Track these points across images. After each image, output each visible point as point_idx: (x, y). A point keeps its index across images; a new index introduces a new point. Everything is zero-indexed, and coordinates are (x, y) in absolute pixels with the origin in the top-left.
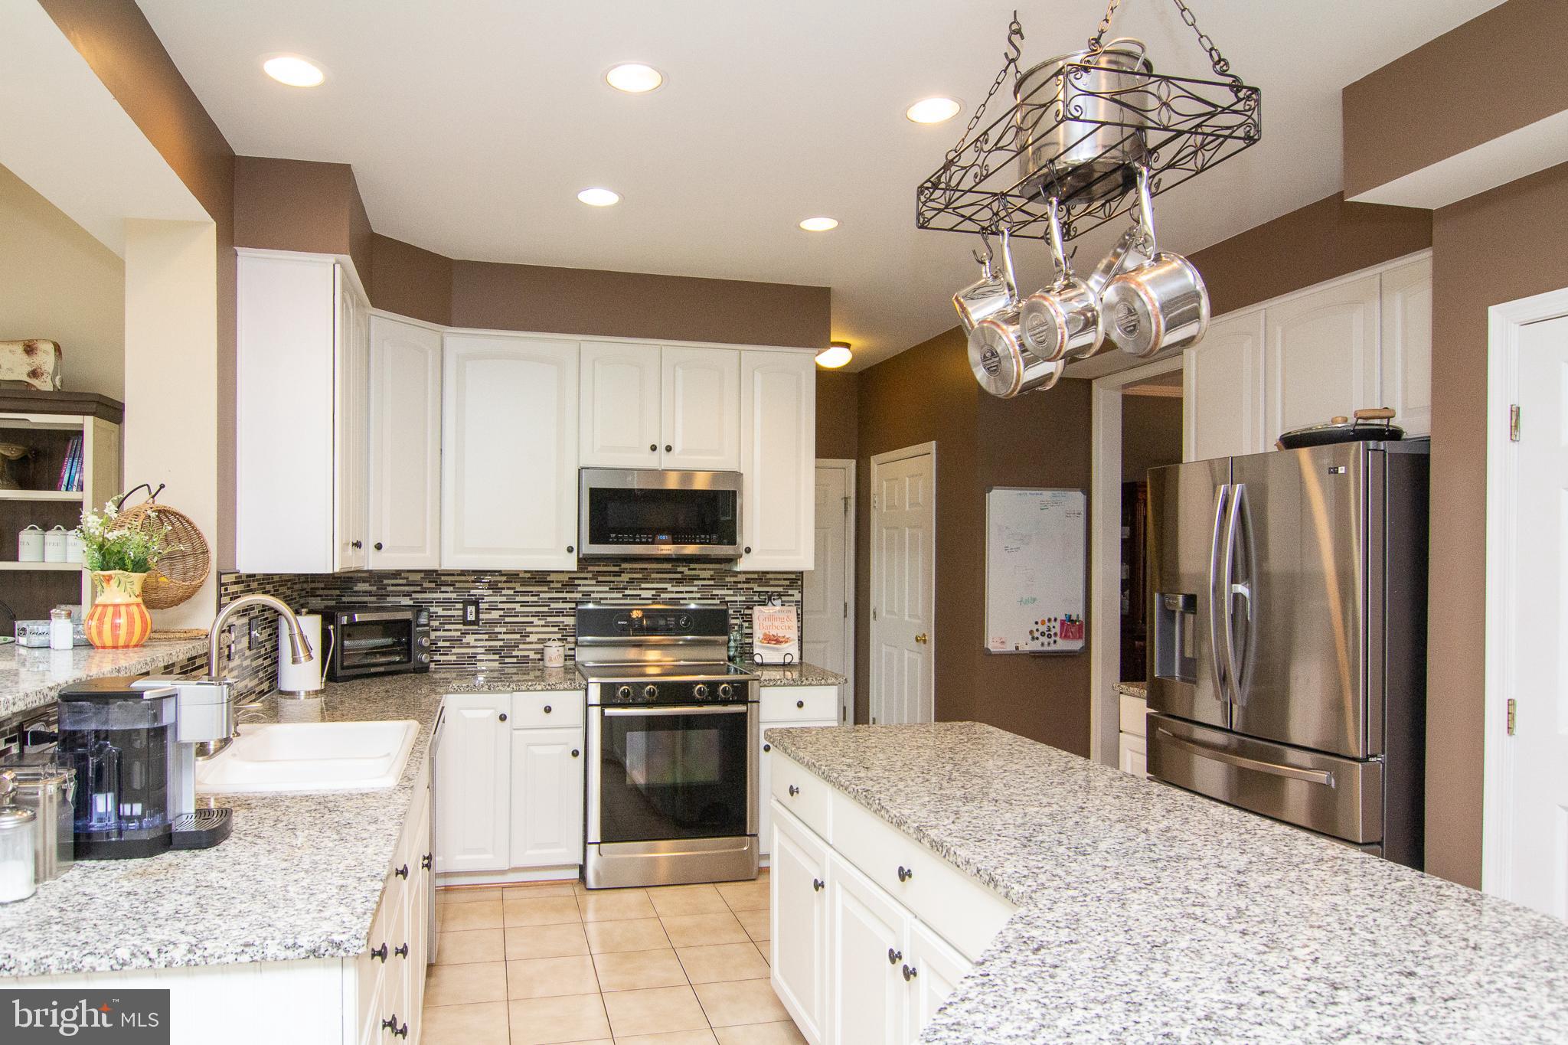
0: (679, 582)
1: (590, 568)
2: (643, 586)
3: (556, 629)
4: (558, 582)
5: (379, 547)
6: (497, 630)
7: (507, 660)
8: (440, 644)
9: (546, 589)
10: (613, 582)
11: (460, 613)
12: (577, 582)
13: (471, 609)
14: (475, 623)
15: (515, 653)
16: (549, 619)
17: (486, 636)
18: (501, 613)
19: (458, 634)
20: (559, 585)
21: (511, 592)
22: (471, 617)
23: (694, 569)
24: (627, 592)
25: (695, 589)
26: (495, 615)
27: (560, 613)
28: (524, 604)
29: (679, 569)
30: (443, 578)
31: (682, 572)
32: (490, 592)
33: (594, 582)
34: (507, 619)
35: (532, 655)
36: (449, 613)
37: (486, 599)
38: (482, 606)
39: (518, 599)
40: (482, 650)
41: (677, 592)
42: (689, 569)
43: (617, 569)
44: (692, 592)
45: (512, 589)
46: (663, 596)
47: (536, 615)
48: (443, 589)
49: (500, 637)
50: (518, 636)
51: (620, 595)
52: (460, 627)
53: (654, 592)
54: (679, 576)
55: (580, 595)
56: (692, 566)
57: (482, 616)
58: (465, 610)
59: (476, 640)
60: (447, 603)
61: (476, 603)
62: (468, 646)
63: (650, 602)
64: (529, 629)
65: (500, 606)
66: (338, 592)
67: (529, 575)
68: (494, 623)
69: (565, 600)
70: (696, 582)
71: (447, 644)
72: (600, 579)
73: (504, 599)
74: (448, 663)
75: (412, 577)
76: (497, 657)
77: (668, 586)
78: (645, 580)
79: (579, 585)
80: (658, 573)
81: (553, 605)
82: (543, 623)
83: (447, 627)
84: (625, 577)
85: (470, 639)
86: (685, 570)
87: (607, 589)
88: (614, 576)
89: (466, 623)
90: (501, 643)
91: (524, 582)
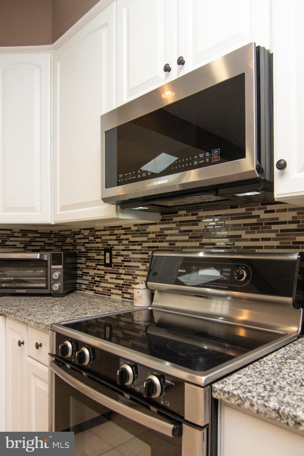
0: (254, 228)
1: (175, 219)
4: (153, 233)
6: (121, 271)
7: (126, 295)
8: (96, 279)
10: (191, 231)
11: (102, 257)
12: (166, 232)
13: (108, 255)
14: (109, 265)
17: (115, 276)
18: (122, 258)
19: (103, 272)
21: (127, 243)
22: (108, 261)
23: (273, 211)
24: (204, 241)
25: (273, 235)
26: (119, 260)
28: (134, 251)
29: (254, 213)
32: (117, 243)
33: (177, 232)
34: (125, 264)
36: (99, 257)
37: (115, 248)
38: (114, 253)
39: (131, 247)
40: (113, 286)
41: (252, 240)
42: (266, 212)
43: (194, 218)
45: (128, 240)
47: (140, 261)
48: (96, 241)
49: (122, 277)
52: (103, 267)
54: (254, 221)
57: (114, 260)
58: (105, 256)
59: (111, 278)
60: (98, 251)
61: (110, 250)
62: (107, 282)
63: (223, 251)
64: (137, 273)
65: (122, 253)
68: (118, 266)
70: (274, 227)
71: (99, 280)
72: (183, 228)
73: (123, 248)
76: (120, 292)
77: (242, 233)
79: (167, 235)
80: (232, 219)
83: (98, 267)
85: (108, 277)
87: (187, 238)
88: (192, 225)
89: (106, 265)
90: (123, 282)
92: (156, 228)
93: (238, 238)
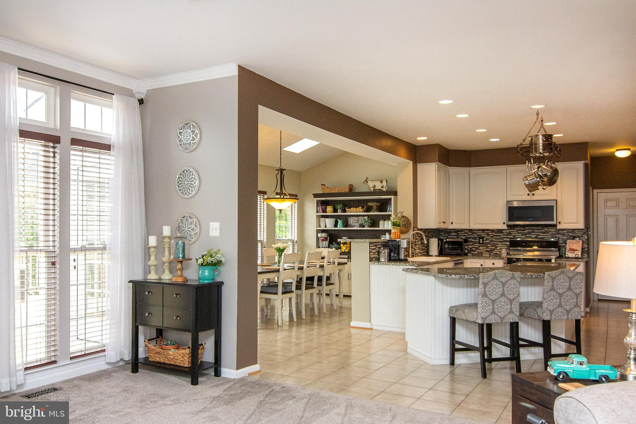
0: (544, 233)
1: (516, 229)
2: (532, 234)
3: (505, 246)
5: (452, 223)
6: (488, 246)
7: (491, 254)
8: (473, 249)
9: (502, 234)
10: (523, 232)
11: (478, 241)
12: (511, 233)
13: (481, 240)
14: (482, 244)
15: (493, 252)
16: (503, 243)
17: (485, 247)
18: (490, 241)
19: (478, 246)
20: (506, 234)
22: (481, 242)
23: (549, 229)
24: (527, 236)
26: (488, 241)
27: (506, 241)
28: (496, 239)
30: (474, 232)
31: (545, 230)
32: (486, 235)
34: (491, 243)
35: (498, 253)
36: (475, 241)
37: (485, 237)
38: (484, 239)
39: (494, 237)
40: (484, 251)
41: (543, 236)
42: (548, 229)
43: (524, 229)
44: (548, 236)
45: (492, 234)
46: (539, 237)
47: (499, 242)
48: (474, 234)
49: (489, 247)
50: (494, 247)
51: (525, 237)
52: (478, 244)
53: (535, 236)
55: (513, 236)
56: (548, 228)
57: (484, 242)
58: (479, 240)
59: (483, 248)
60: (475, 238)
61: (482, 238)
62: (480, 250)
63: (535, 238)
64: (497, 246)
65: (489, 239)
66: (447, 235)
67: (497, 231)
68: (487, 244)
69: (508, 238)
70: (550, 233)
71: (475, 249)
72: (519, 232)
73: (490, 237)
74: (475, 254)
75: (466, 231)
76: (488, 253)
77: (541, 234)
78: (532, 232)
79: (513, 233)
80: (536, 230)
81: (504, 239)
83: (475, 244)
84: (526, 231)
85: (481, 248)
86: (546, 229)
87: (521, 235)
89: (480, 243)
90: (490, 249)
91: (496, 233)
92: (508, 231)
93: (539, 235)
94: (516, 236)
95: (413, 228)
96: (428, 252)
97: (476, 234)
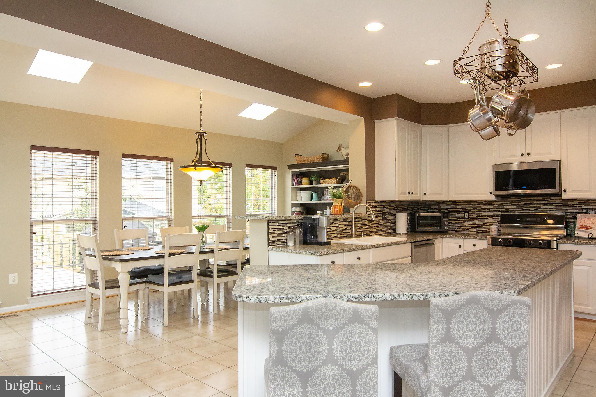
0: (546, 204)
1: (509, 200)
2: (530, 206)
3: (496, 221)
4: (496, 205)
5: (425, 194)
6: (475, 221)
7: (479, 231)
8: (457, 225)
9: (492, 207)
10: (518, 205)
11: (463, 215)
12: (504, 205)
13: (466, 214)
14: (468, 218)
15: (481, 229)
16: (493, 218)
17: (472, 223)
18: (477, 215)
19: (463, 222)
20: (497, 206)
21: (480, 208)
22: (467, 217)
23: (553, 199)
24: (524, 208)
25: (554, 207)
26: (475, 216)
27: (497, 216)
28: (484, 212)
29: (546, 199)
30: (458, 204)
31: (548, 201)
32: (473, 208)
33: (510, 205)
34: (479, 218)
35: (488, 230)
36: (460, 215)
37: (471, 210)
38: (470, 213)
39: (482, 211)
40: (471, 228)
41: (545, 208)
42: (551, 199)
43: (520, 200)
44: (552, 208)
45: (480, 207)
46: (539, 210)
47: (489, 216)
48: (458, 207)
49: (476, 223)
50: (483, 223)
51: (521, 209)
52: (463, 219)
53: (535, 208)
54: (546, 202)
55: (505, 209)
56: (552, 198)
57: (470, 216)
58: (464, 214)
59: (468, 224)
60: (459, 212)
61: (468, 212)
62: (466, 226)
63: (534, 212)
64: (486, 221)
65: (476, 213)
66: (427, 208)
67: (486, 202)
68: (474, 219)
69: (499, 211)
70: (554, 204)
71: (459, 225)
72: (513, 203)
73: (478, 211)
74: (460, 231)
75: (448, 203)
76: (475, 230)
77: (541, 206)
78: (531, 204)
79: (505, 206)
80: (536, 201)
81: (495, 213)
82: (491, 219)
83: (459, 219)
84: (523, 203)
85: (466, 224)
86: (549, 200)
87: (515, 207)
88: (518, 202)
89: (465, 218)
90: (477, 225)
91: (484, 205)
92: (499, 203)
93: (540, 208)
94: (510, 209)
95: (366, 200)
96: (395, 230)
97: (460, 207)
